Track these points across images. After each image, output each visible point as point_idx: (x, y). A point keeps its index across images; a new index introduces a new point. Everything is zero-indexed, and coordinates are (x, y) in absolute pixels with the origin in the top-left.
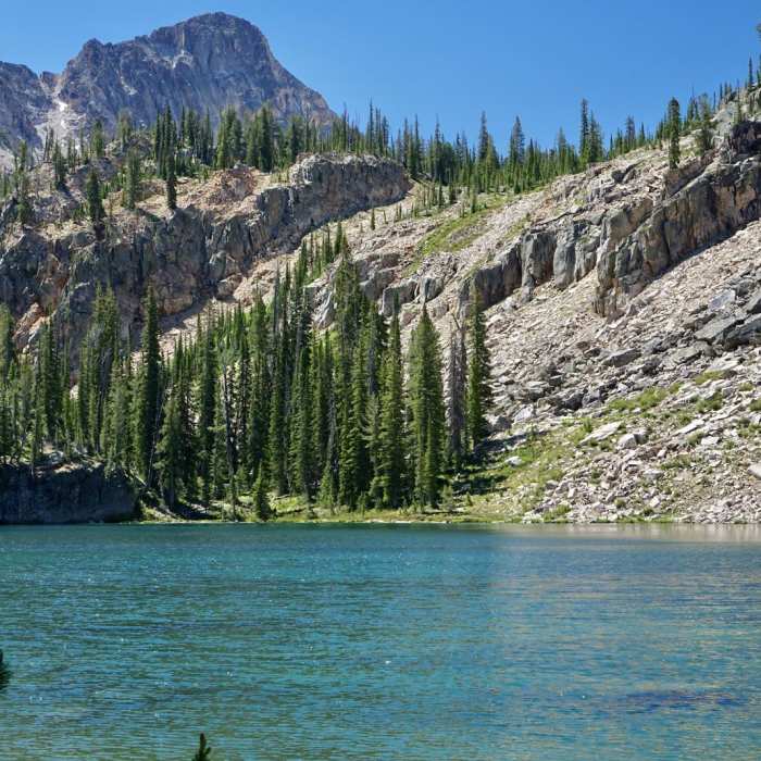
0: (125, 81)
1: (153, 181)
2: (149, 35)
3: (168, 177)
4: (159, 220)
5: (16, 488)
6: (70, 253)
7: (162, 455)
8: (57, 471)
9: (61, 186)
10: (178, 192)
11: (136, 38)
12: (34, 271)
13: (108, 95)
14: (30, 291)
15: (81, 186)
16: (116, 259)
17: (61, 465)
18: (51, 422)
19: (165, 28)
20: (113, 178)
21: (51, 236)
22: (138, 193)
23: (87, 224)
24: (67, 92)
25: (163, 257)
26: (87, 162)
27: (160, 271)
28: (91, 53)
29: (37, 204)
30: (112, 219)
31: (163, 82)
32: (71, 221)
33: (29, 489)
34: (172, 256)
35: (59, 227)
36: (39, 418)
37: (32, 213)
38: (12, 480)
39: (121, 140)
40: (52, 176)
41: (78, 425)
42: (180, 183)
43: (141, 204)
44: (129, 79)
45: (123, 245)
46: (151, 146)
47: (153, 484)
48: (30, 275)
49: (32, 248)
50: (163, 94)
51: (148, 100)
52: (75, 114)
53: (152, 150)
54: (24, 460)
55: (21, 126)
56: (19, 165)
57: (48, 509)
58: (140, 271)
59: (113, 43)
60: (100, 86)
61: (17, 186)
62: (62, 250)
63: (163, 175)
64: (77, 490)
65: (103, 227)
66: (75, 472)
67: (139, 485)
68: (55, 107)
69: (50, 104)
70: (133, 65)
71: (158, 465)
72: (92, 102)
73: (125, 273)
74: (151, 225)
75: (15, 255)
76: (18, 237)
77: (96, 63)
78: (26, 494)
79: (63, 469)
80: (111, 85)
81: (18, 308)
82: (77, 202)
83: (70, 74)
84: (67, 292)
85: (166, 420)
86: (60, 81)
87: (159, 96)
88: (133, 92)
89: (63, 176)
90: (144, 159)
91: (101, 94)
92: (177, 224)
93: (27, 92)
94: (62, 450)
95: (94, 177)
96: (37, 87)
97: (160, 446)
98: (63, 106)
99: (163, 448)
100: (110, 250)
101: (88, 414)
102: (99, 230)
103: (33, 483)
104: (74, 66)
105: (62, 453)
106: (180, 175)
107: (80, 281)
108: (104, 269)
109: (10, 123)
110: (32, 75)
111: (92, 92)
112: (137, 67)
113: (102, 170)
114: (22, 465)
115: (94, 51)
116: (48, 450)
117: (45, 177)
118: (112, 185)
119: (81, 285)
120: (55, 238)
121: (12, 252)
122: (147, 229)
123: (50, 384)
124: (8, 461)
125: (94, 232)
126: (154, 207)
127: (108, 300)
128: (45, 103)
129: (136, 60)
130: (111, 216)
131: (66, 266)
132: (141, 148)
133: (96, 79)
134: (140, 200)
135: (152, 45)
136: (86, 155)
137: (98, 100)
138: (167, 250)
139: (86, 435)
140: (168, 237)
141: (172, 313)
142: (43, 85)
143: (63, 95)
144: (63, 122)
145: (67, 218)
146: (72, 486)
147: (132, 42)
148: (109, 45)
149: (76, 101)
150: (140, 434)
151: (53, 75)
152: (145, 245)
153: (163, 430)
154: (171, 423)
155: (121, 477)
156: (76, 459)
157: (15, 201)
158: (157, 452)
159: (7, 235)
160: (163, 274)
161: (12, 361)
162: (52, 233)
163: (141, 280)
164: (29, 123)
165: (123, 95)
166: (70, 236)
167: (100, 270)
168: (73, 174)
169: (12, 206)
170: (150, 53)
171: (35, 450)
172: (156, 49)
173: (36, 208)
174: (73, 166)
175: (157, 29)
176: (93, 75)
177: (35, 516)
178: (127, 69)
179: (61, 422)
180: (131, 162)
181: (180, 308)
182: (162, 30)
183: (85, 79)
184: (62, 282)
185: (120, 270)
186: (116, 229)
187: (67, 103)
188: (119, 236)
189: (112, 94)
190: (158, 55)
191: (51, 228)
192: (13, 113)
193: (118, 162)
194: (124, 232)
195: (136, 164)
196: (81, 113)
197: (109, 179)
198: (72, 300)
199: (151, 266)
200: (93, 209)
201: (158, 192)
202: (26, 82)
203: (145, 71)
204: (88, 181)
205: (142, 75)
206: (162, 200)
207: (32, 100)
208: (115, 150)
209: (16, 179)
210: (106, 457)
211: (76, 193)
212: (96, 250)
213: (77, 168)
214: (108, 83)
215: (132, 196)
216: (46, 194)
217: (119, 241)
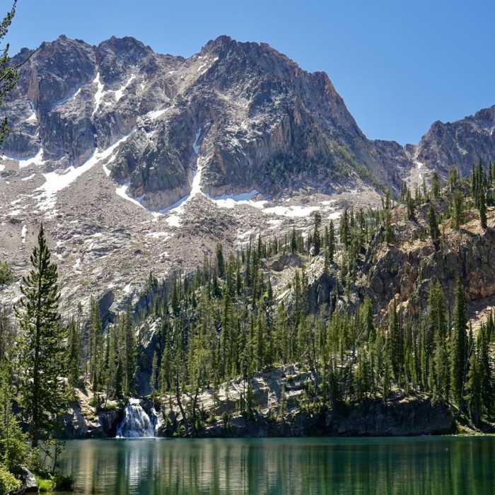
0: (460, 145)
1: (472, 210)
2: (474, 115)
3: (481, 207)
4: (476, 236)
5: (374, 413)
6: (418, 260)
7: (469, 391)
8: (401, 402)
9: (412, 217)
10: (488, 217)
11: (466, 118)
12: (396, 273)
13: (449, 156)
14: (394, 286)
15: (424, 217)
16: (447, 262)
17: (402, 398)
18: (396, 370)
19: (485, 109)
20: (446, 209)
21: (406, 250)
22: (462, 219)
23: (429, 241)
24: (422, 156)
25: (479, 259)
26: (428, 201)
27: (477, 269)
28: (437, 130)
29: (397, 230)
30: (445, 237)
31: (485, 144)
32: (419, 240)
33: (383, 413)
34: (485, 259)
35: (411, 244)
36: (387, 368)
37: (393, 236)
38: (371, 408)
39: (450, 186)
40: (406, 211)
41: (413, 372)
42: (489, 211)
43: (463, 226)
44: (462, 145)
45: (452, 254)
46: (469, 188)
47: (464, 409)
48: (393, 275)
49: (394, 258)
50: (485, 152)
51: (475, 157)
52: (428, 170)
53: (471, 190)
54: (379, 395)
55: (394, 180)
56: (385, 206)
57: (395, 426)
58: (464, 270)
59: (451, 122)
60: (443, 150)
61: (383, 219)
62: (413, 258)
63: (478, 206)
64: (413, 414)
65: (439, 242)
66: (411, 402)
67: (455, 410)
68: (415, 166)
69: (412, 165)
70: (465, 135)
71: (467, 397)
72: (438, 161)
73: (454, 271)
74: (470, 239)
75: (384, 263)
76: (385, 252)
77: (440, 136)
78: (380, 416)
79: (404, 400)
80: (451, 149)
81: (387, 297)
82: (422, 227)
83: (423, 144)
84: (417, 285)
85: (471, 368)
86: (417, 149)
87: (482, 154)
88: (465, 152)
89: (413, 211)
90: (465, 197)
91: (444, 156)
92: (488, 238)
93: (397, 158)
94: (403, 388)
95: (432, 211)
96: (402, 154)
97: (468, 385)
98: (420, 165)
99: (469, 386)
100: (444, 257)
101: (420, 364)
102: (437, 244)
103: (385, 409)
104: (426, 139)
105: (403, 390)
106: (489, 205)
107: (425, 278)
108: (440, 269)
109: (386, 178)
110: (399, 147)
111: (438, 155)
112: (467, 137)
113: (438, 206)
114: (377, 398)
115: (438, 128)
116: (394, 388)
117: (402, 212)
118: (445, 215)
119: (426, 280)
120: (409, 250)
121: (381, 261)
122: (468, 242)
123: (395, 346)
124: (368, 396)
125: (433, 246)
126: (472, 227)
127: (438, 290)
128: (408, 164)
129: (466, 131)
130: (444, 235)
131: (416, 269)
132: (463, 190)
133: (440, 146)
134: (463, 224)
135: (476, 121)
136: (428, 197)
137: (442, 159)
138: (481, 255)
139: (419, 379)
140: (482, 247)
141: (487, 296)
142: (407, 153)
143: (420, 158)
144: (420, 175)
145: (416, 238)
146: (410, 411)
147: (462, 120)
148: (448, 124)
149: (428, 161)
150: (455, 377)
151: (413, 146)
152: (467, 253)
153: (469, 374)
154: (474, 369)
155: (443, 405)
156: (412, 393)
157: (383, 229)
158: (466, 389)
159: (378, 251)
160: (479, 271)
161: (371, 332)
162: (407, 248)
163: (465, 275)
164: (398, 177)
165: (459, 155)
166: (419, 249)
167: (438, 270)
168: (420, 210)
169: (381, 232)
170: (475, 126)
171: (385, 389)
172: (478, 124)
173: (396, 233)
174: (419, 204)
175: (479, 110)
176: (438, 144)
177: (386, 431)
178: (460, 137)
179: (403, 369)
180: (456, 200)
181: (491, 293)
182: (482, 111)
183: (433, 147)
184: (414, 280)
185: (451, 269)
186: (447, 243)
187: (423, 163)
188: (449, 247)
189: (451, 155)
190: (480, 127)
191: (406, 245)
192: (388, 171)
193: (449, 200)
194: (453, 245)
195: (459, 201)
196: (432, 168)
197: (443, 211)
198: (420, 291)
199: (471, 266)
200: (432, 231)
201: (475, 217)
202: (396, 151)
203: (471, 139)
204: (428, 213)
205: (470, 141)
206: (477, 222)
207: (399, 163)
208: (446, 192)
209: (383, 215)
210: (432, 392)
211: (422, 221)
212: (435, 257)
213: (422, 205)
214: (448, 148)
215: (457, 221)
216: (402, 224)
217: (449, 251)
